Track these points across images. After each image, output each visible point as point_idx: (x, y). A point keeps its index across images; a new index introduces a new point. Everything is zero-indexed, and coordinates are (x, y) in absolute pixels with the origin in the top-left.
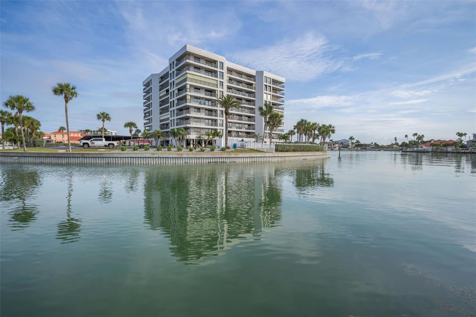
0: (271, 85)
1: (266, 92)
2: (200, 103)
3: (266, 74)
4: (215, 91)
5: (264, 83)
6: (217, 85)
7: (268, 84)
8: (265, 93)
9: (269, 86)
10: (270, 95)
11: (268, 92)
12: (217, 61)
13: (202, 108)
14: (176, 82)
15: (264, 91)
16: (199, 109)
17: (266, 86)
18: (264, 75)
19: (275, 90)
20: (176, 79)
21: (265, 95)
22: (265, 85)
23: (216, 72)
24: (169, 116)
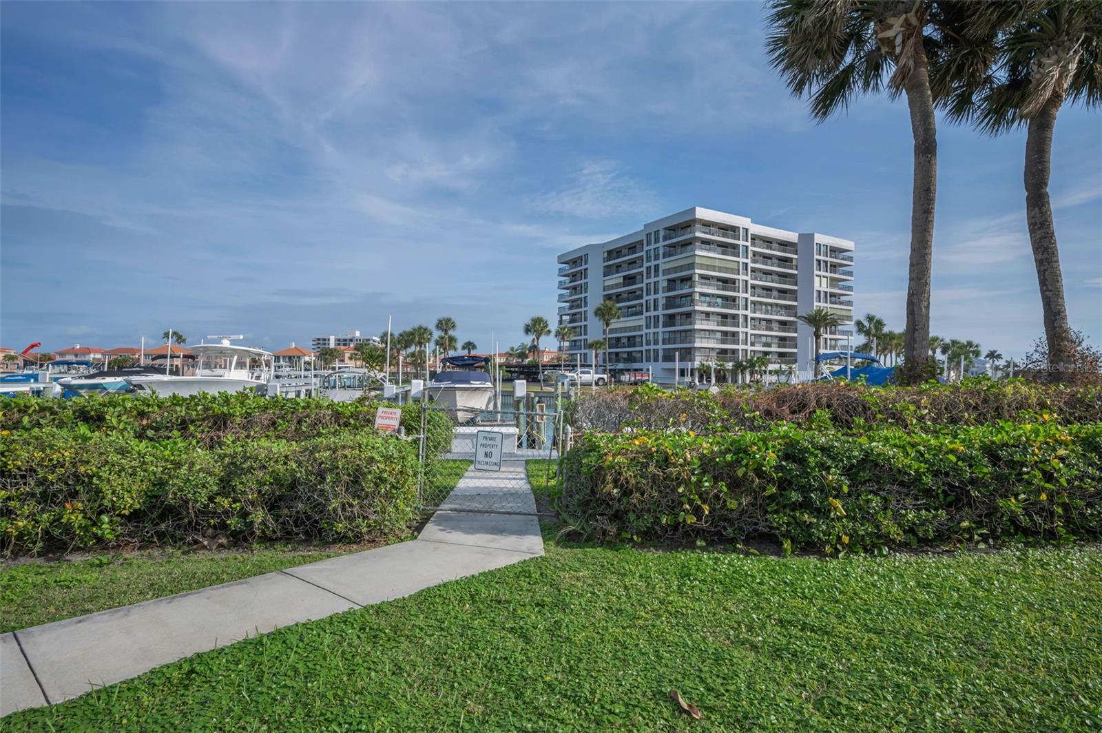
0: (829, 259)
1: (818, 273)
2: (710, 305)
3: (819, 238)
4: (734, 281)
5: (816, 257)
6: (739, 270)
7: (822, 258)
8: (817, 276)
9: (824, 261)
10: (827, 277)
11: (822, 273)
12: (739, 228)
13: (713, 313)
14: (661, 268)
15: (816, 272)
16: (708, 314)
17: (819, 261)
18: (816, 242)
19: (834, 267)
20: (665, 263)
21: (817, 280)
22: (817, 260)
23: (735, 247)
24: (643, 323)
